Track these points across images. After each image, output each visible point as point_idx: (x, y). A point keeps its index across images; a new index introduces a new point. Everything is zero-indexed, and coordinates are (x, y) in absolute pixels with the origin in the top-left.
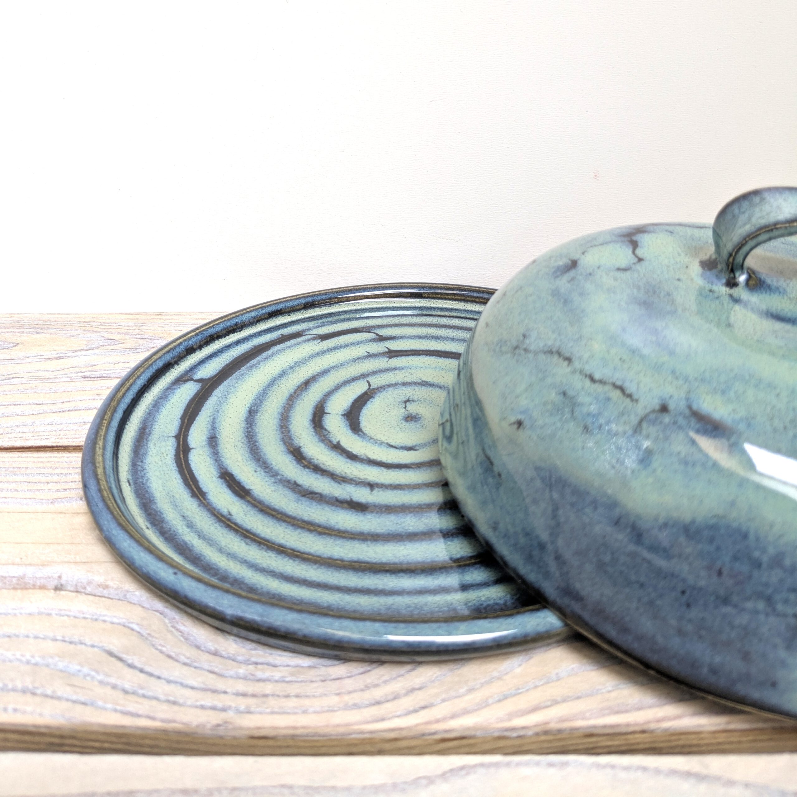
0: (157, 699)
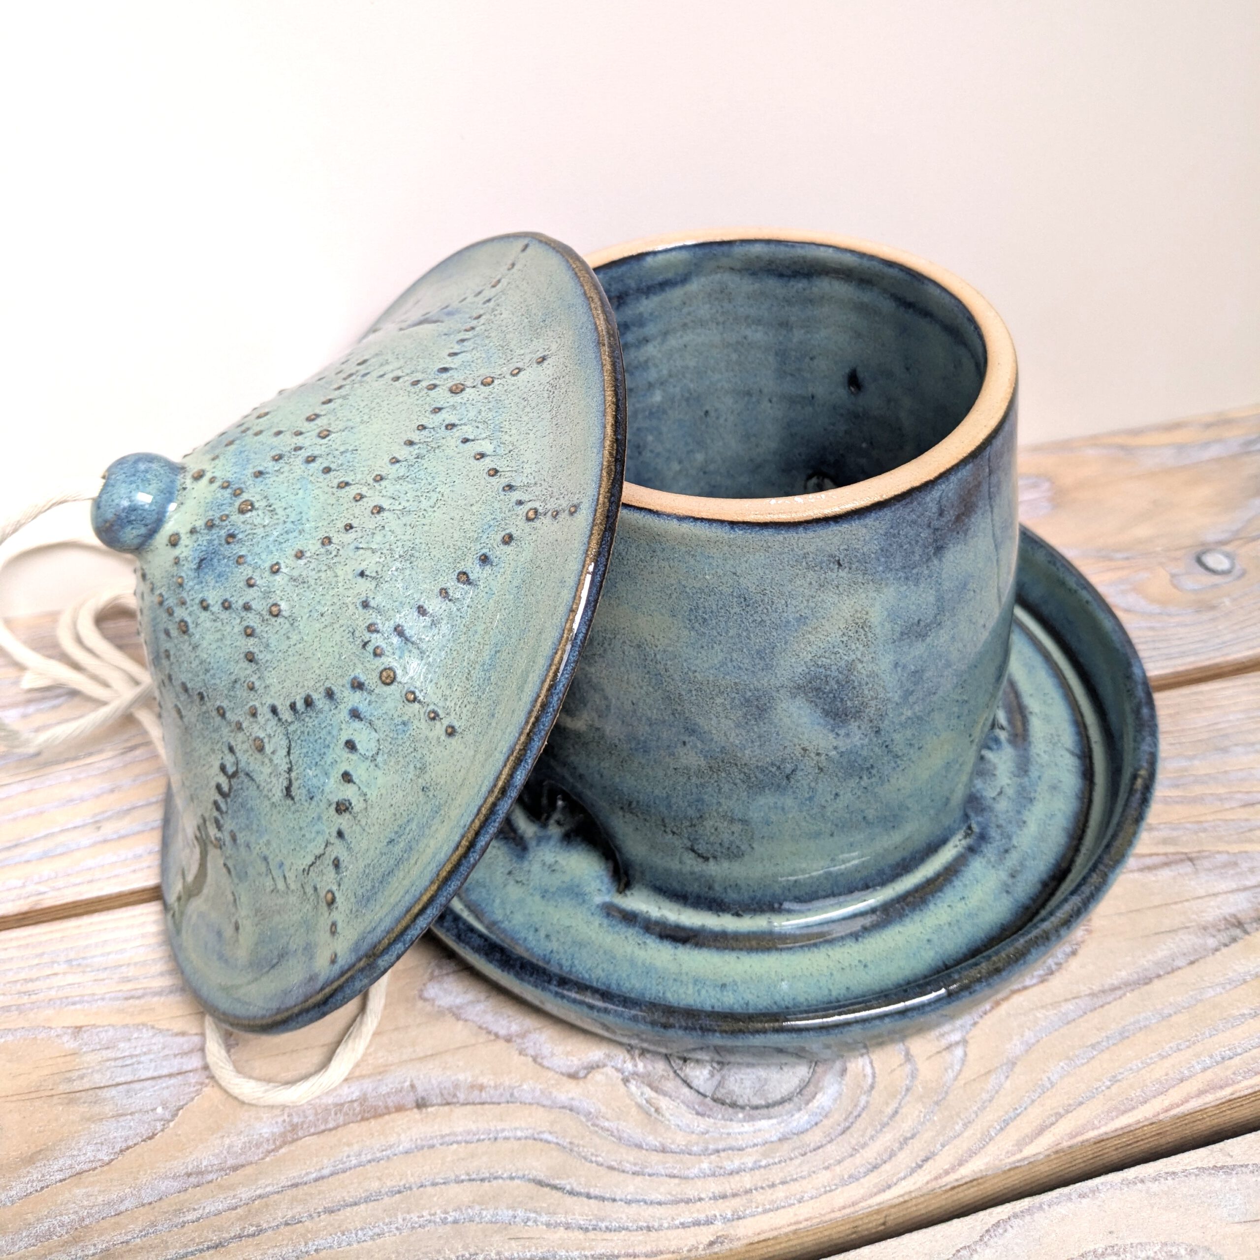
0: (627, 1229)
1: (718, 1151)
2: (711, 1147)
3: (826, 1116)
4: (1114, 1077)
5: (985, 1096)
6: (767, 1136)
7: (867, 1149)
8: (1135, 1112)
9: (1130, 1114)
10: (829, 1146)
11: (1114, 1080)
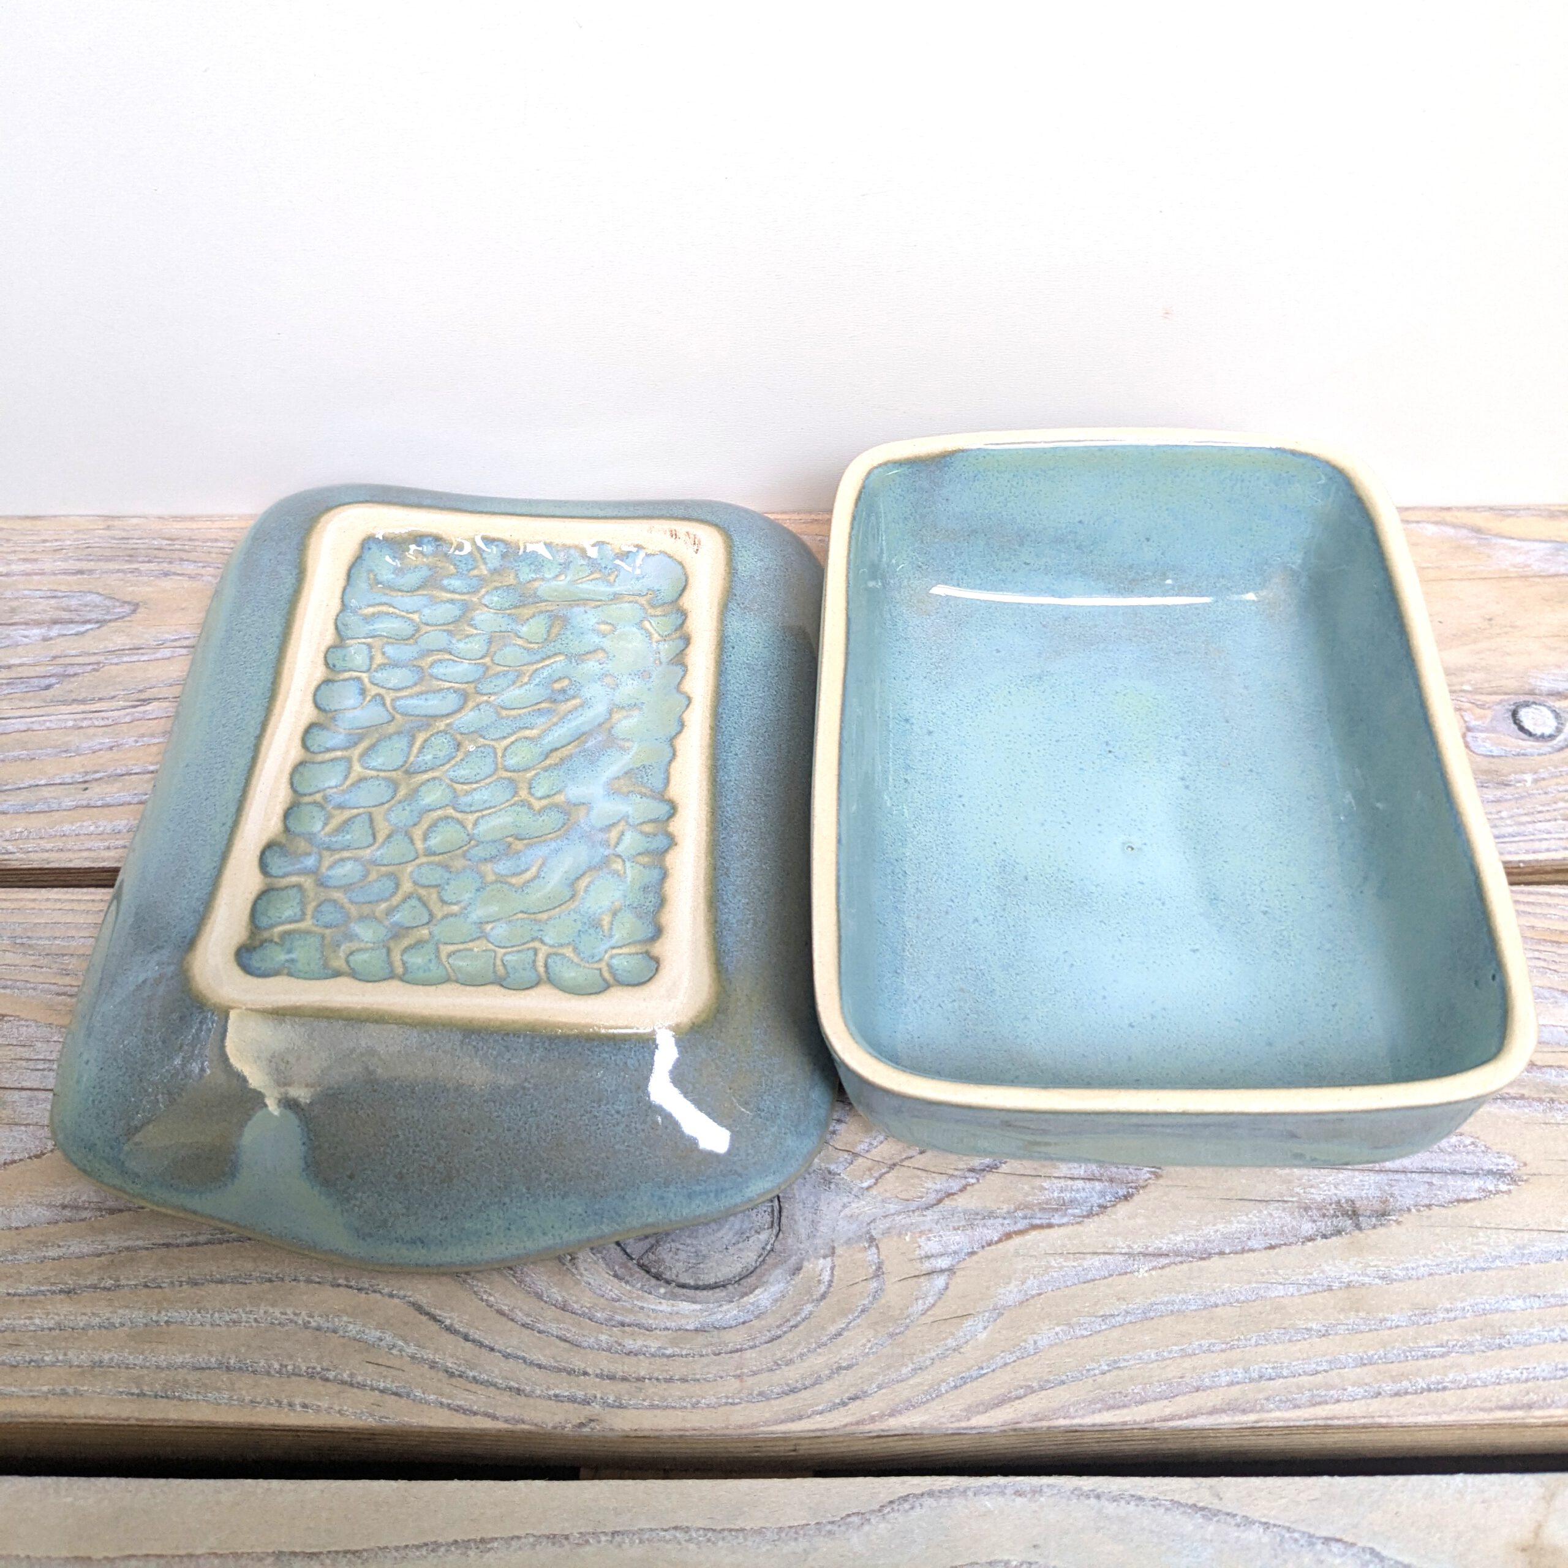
0: (495, 1385)
1: (623, 1325)
2: (618, 1318)
3: (757, 1317)
4: (1115, 1362)
5: (951, 1343)
6: (683, 1321)
7: (792, 1367)
8: (1125, 1411)
9: (1118, 1412)
10: (750, 1351)
11: (1114, 1366)
